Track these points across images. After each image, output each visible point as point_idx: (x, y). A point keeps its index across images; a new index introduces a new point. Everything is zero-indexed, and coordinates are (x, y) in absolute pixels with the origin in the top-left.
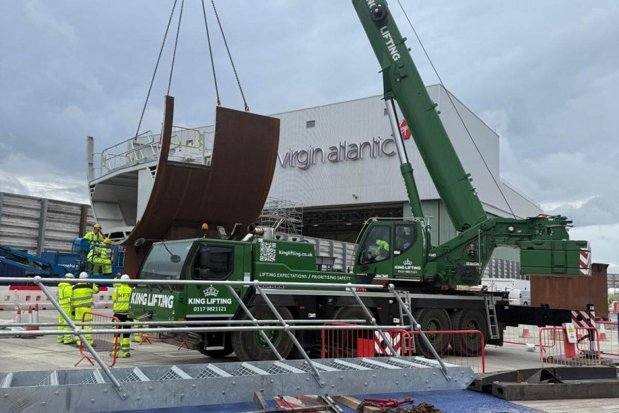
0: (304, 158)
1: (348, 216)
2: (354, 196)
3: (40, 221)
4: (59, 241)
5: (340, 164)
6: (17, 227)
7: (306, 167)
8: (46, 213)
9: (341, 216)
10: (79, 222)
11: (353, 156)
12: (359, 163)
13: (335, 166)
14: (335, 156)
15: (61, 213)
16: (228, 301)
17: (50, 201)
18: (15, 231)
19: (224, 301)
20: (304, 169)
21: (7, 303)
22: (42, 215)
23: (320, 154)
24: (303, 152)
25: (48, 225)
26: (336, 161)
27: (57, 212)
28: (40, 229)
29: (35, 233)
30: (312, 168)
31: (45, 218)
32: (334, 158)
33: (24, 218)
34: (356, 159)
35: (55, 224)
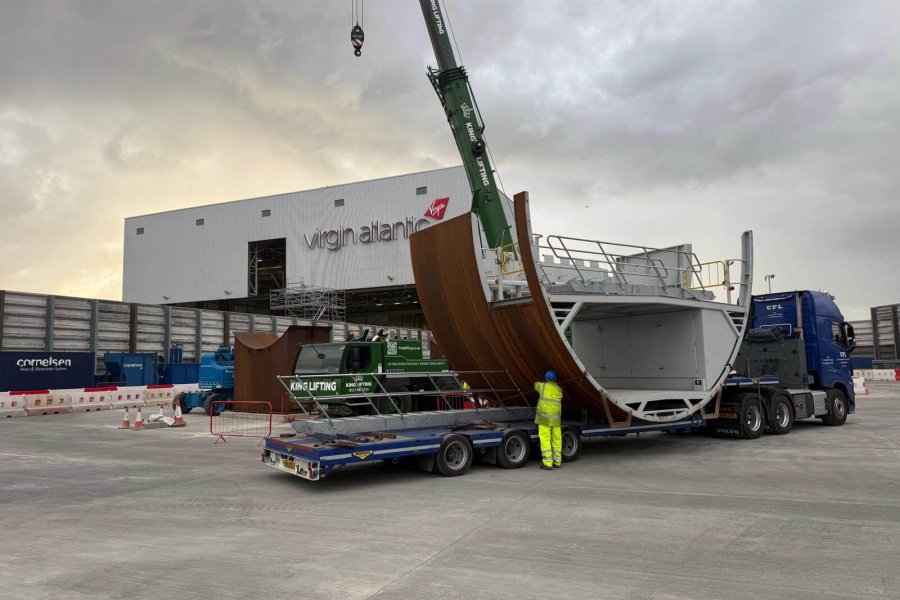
0: (333, 239)
1: (379, 297)
2: (389, 277)
3: (92, 322)
4: (110, 341)
5: (372, 246)
6: (69, 329)
7: (337, 248)
8: (97, 313)
9: (370, 298)
10: (129, 320)
11: (387, 236)
12: (392, 243)
13: (367, 246)
14: (368, 236)
15: (110, 312)
16: (369, 384)
17: (101, 301)
18: (67, 333)
19: (366, 384)
20: (336, 250)
21: (102, 404)
22: (93, 314)
23: (350, 234)
24: (333, 232)
25: (100, 325)
26: (369, 242)
27: (107, 312)
28: (92, 330)
29: (88, 335)
30: (343, 249)
31: (97, 318)
32: (366, 238)
33: (76, 319)
34: (389, 239)
35: (106, 324)
